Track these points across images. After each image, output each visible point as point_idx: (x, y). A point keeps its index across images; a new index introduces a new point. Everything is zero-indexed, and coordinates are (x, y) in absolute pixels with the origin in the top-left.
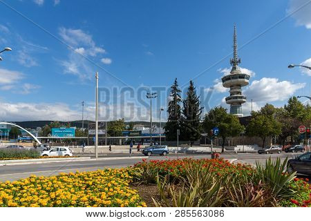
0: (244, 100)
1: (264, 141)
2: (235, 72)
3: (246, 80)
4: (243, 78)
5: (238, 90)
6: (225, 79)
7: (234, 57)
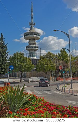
0: (37, 48)
1: (46, 74)
2: (32, 31)
3: (38, 37)
4: (37, 35)
5: (33, 42)
6: (26, 35)
7: (32, 21)
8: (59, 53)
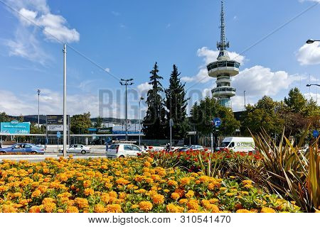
0: (233, 92)
2: (223, 59)
3: (236, 69)
4: (232, 65)
5: (226, 81)
7: (222, 39)
8: (285, 99)
